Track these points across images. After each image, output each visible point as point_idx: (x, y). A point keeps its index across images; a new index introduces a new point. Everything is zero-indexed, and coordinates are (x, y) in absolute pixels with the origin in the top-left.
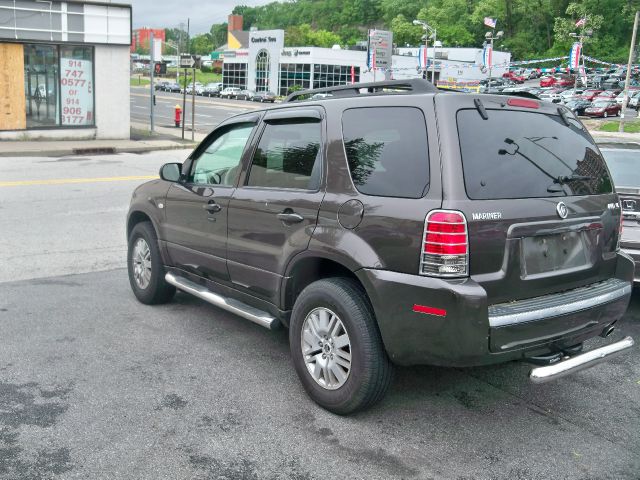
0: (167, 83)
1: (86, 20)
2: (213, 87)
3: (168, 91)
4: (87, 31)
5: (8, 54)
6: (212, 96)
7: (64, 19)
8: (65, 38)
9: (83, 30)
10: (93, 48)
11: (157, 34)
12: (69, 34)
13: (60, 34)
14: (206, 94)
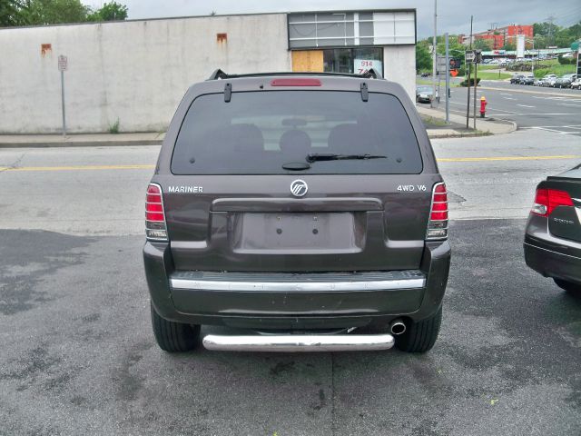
0: (522, 77)
1: (375, 26)
2: (566, 79)
3: (522, 84)
4: (375, 36)
5: (311, 60)
6: (563, 87)
7: (356, 27)
8: (357, 43)
9: (373, 34)
10: (383, 49)
11: (521, 30)
12: (361, 39)
13: (353, 39)
14: (557, 86)
